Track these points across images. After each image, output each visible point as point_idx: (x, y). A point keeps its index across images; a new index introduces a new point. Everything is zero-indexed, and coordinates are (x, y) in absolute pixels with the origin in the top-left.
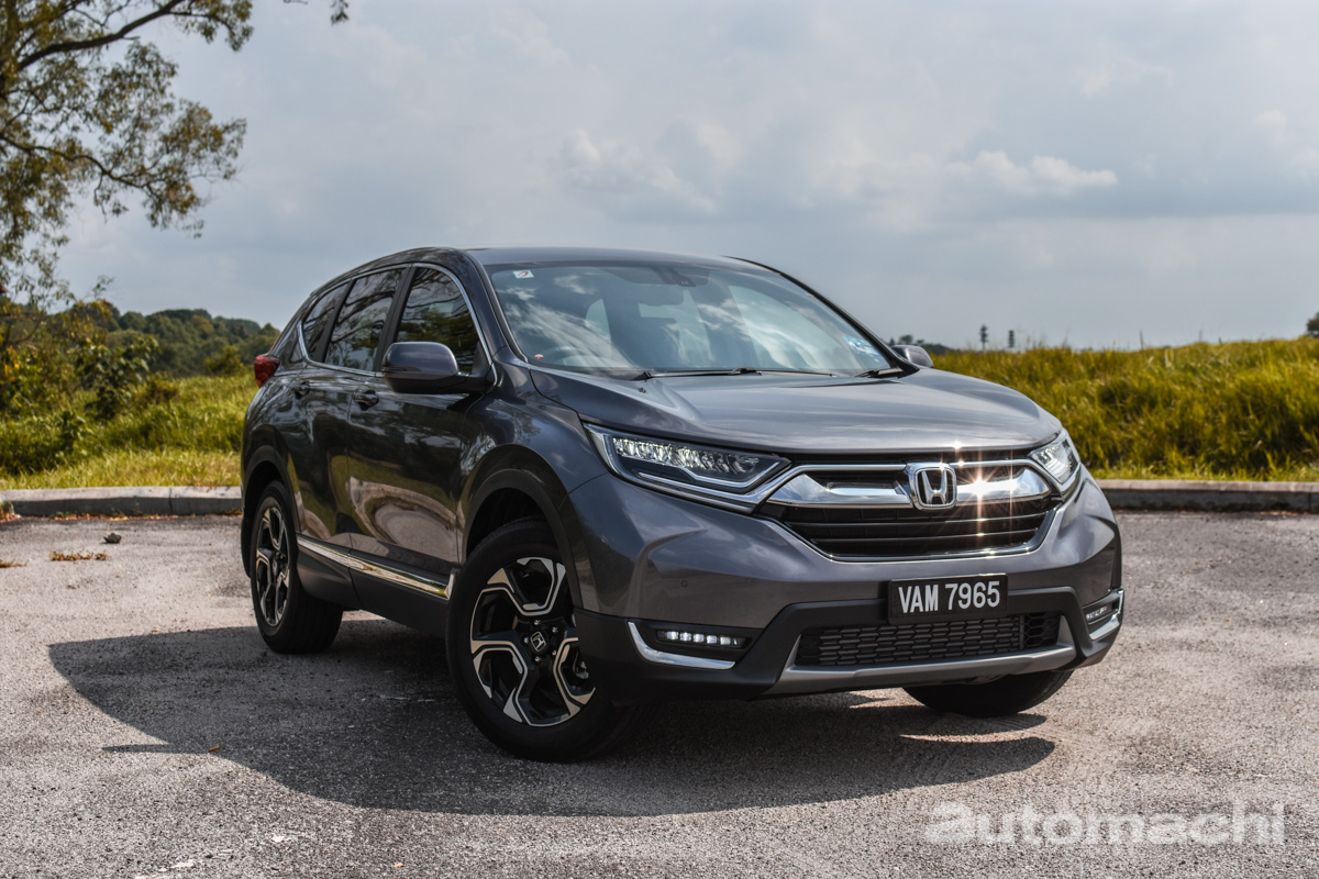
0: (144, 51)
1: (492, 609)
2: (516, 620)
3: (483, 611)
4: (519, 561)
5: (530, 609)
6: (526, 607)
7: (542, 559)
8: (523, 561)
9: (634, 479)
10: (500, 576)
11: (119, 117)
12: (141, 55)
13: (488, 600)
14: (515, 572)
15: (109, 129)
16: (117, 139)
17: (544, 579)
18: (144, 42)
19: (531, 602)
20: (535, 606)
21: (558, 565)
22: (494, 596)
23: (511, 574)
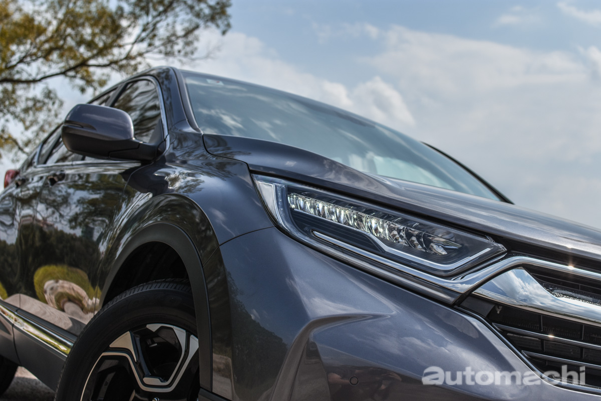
0: (50, 92)
1: (110, 377)
2: (134, 394)
3: (100, 377)
4: (148, 326)
5: (151, 383)
6: (147, 380)
7: (175, 328)
8: (153, 327)
9: (307, 239)
10: (125, 341)
11: (33, 123)
12: (49, 94)
13: (107, 364)
14: (143, 338)
15: (27, 128)
16: (30, 134)
17: (172, 351)
18: (51, 87)
19: (153, 375)
20: (156, 381)
21: (192, 337)
22: (114, 362)
23: (138, 339)
